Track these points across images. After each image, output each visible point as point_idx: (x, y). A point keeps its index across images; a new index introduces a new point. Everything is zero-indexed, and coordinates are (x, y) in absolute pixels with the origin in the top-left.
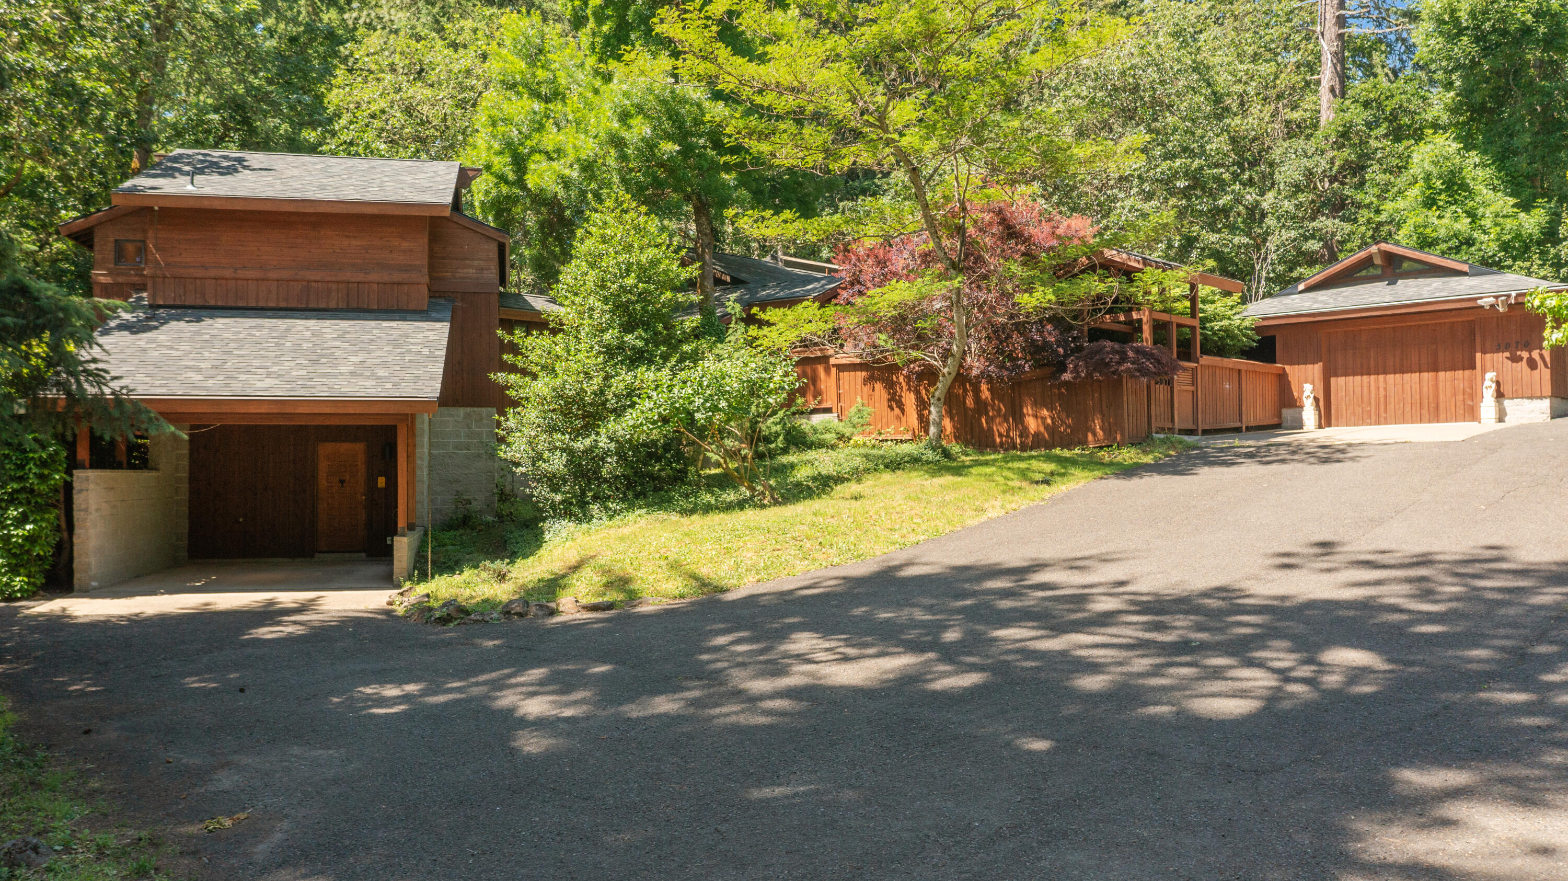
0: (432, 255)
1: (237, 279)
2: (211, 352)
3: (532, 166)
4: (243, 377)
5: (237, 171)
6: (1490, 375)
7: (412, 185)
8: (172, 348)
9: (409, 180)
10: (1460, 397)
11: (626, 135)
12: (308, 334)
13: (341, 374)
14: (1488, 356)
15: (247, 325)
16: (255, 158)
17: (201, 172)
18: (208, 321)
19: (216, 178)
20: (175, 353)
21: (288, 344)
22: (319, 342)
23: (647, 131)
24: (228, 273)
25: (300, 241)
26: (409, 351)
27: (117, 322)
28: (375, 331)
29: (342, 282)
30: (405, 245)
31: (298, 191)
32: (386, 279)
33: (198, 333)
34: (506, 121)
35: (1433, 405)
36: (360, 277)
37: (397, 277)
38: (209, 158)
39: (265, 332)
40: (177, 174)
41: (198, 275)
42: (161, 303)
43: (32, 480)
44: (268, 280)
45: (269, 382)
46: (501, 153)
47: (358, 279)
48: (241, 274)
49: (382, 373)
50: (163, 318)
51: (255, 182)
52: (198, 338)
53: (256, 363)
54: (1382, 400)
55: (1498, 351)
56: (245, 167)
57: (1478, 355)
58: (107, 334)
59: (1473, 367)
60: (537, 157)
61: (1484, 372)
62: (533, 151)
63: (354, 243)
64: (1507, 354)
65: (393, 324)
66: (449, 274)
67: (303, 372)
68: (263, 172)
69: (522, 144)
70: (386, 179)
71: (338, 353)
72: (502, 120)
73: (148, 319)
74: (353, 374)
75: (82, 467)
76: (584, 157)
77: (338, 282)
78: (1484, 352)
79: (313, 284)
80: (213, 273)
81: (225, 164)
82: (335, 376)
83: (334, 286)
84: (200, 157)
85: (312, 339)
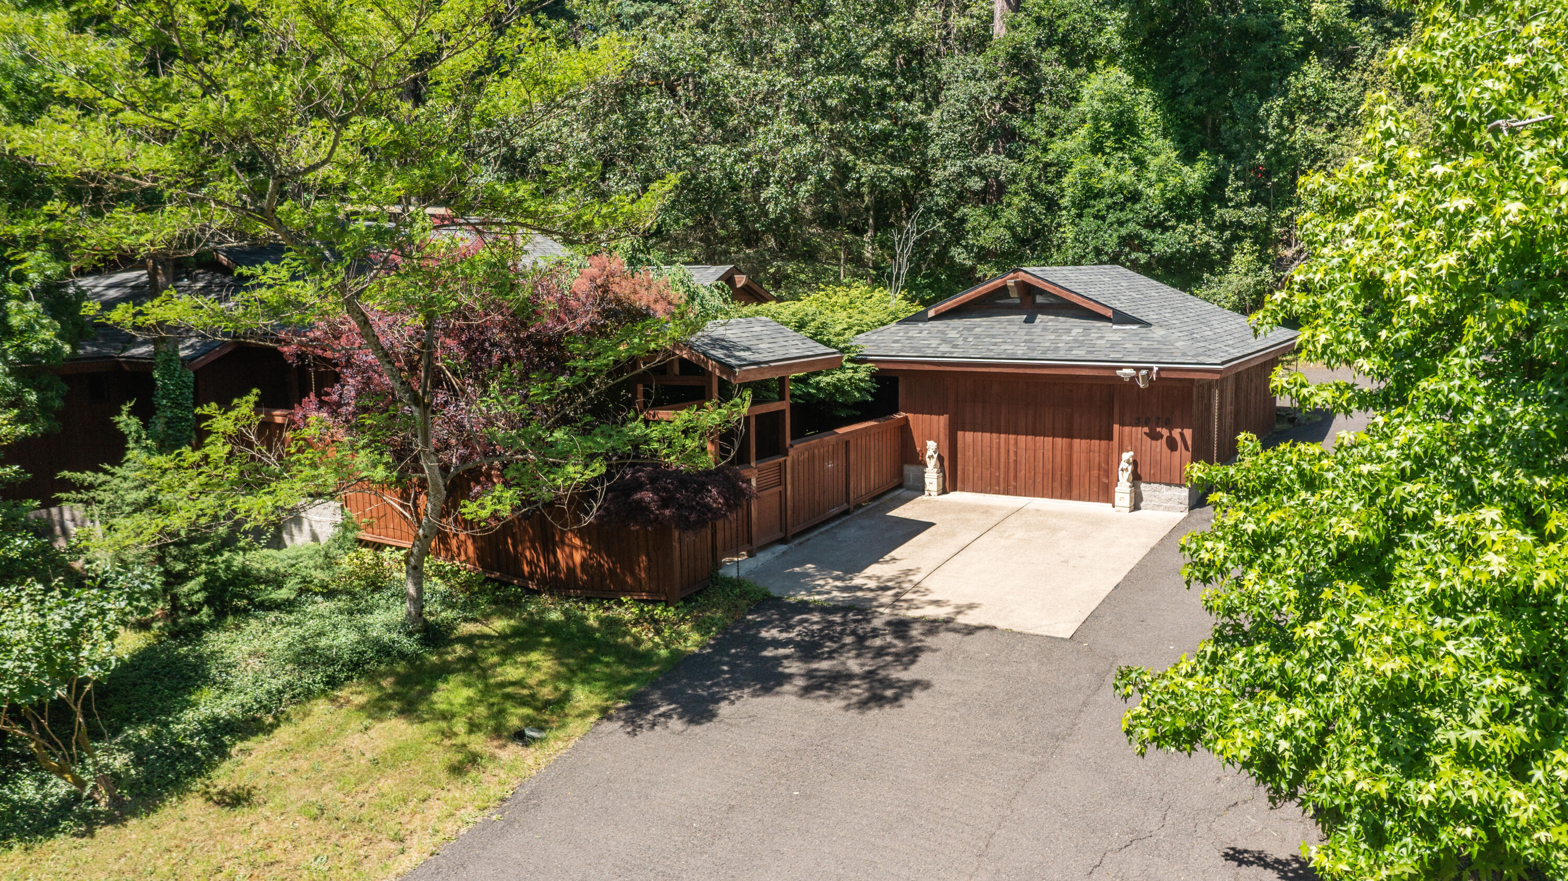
6: (1127, 456)
10: (1095, 473)
14: (1127, 429)
35: (1065, 478)
54: (1012, 465)
55: (1137, 425)
57: (1116, 427)
59: (1110, 437)
61: (1121, 450)
64: (1146, 430)
78: (1122, 424)
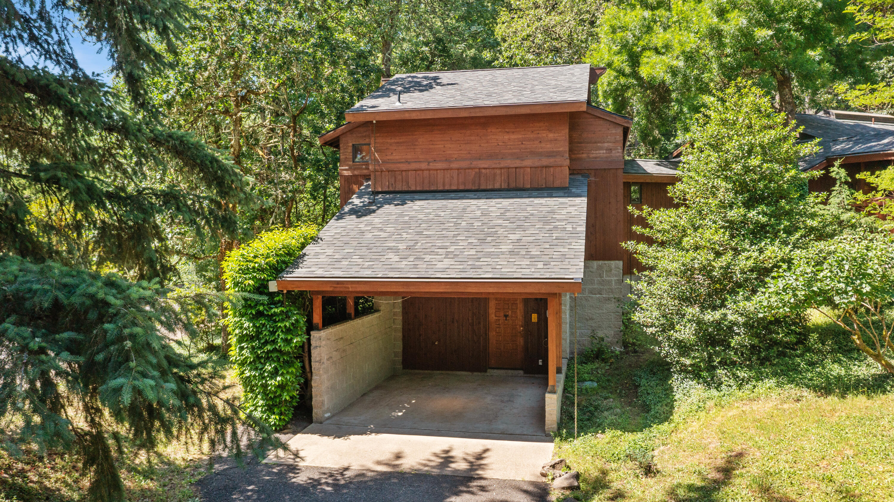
0: (571, 141)
1: (429, 170)
2: (408, 233)
3: (645, 60)
4: (428, 258)
5: (431, 87)
7: (556, 87)
8: (381, 230)
9: (553, 82)
11: (725, 27)
12: (478, 213)
13: (503, 253)
15: (435, 206)
16: (446, 77)
17: (407, 90)
18: (410, 204)
19: (417, 94)
20: (383, 235)
21: (464, 224)
22: (486, 221)
23: (743, 21)
24: (424, 166)
25: (473, 138)
26: (556, 227)
27: (350, 207)
28: (529, 208)
29: (504, 168)
30: (551, 135)
31: (471, 99)
32: (537, 164)
33: (401, 215)
34: (623, 28)
36: (517, 163)
37: (545, 161)
38: (415, 80)
39: (448, 212)
40: (391, 94)
41: (404, 169)
42: (380, 190)
43: (280, 343)
44: (451, 169)
45: (447, 262)
46: (619, 53)
47: (516, 165)
48: (433, 166)
49: (535, 252)
50: (380, 203)
51: (442, 95)
52: (401, 220)
53: (439, 243)
56: (438, 84)
58: (341, 218)
60: (648, 53)
62: (644, 49)
63: (513, 137)
65: (542, 201)
66: (584, 156)
67: (473, 252)
68: (450, 87)
69: (636, 45)
70: (536, 83)
71: (501, 231)
72: (620, 28)
73: (370, 204)
74: (511, 252)
75: (318, 329)
76: (688, 49)
77: (501, 168)
79: (483, 171)
80: (414, 166)
81: (425, 83)
82: (497, 255)
83: (498, 172)
84: (410, 79)
85: (482, 218)
